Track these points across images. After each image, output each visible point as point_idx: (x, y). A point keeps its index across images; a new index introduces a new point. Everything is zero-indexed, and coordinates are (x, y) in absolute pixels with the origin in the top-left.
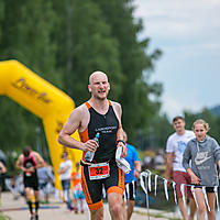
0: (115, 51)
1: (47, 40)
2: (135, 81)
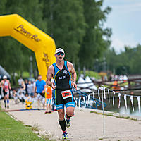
0: (81, 8)
1: (37, 1)
2: (93, 28)
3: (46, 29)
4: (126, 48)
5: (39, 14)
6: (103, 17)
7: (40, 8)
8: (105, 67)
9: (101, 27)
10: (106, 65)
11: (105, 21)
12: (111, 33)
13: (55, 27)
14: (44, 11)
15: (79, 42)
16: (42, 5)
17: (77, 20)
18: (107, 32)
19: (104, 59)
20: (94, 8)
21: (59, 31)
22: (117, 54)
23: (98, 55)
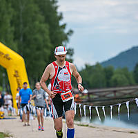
0: (47, 31)
1: (9, 25)
3: (17, 49)
4: (86, 66)
11: (68, 41)
13: (25, 48)
14: (15, 34)
16: (13, 28)
17: (44, 41)
18: (70, 51)
20: (58, 31)
21: (28, 51)
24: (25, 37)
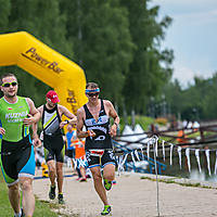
0: (125, 20)
1: (57, 10)
2: (145, 49)
3: (72, 55)
4: (196, 80)
5: (61, 31)
6: (160, 33)
7: (62, 21)
8: (165, 109)
9: (157, 48)
10: (167, 106)
11: (163, 38)
12: (173, 57)
13: (86, 51)
14: (68, 27)
15: (124, 73)
16: (64, 17)
17: (119, 39)
18: (165, 55)
19: (163, 97)
20: (145, 20)
21: (92, 55)
22: (183, 89)
23: (153, 91)
24: (85, 30)
